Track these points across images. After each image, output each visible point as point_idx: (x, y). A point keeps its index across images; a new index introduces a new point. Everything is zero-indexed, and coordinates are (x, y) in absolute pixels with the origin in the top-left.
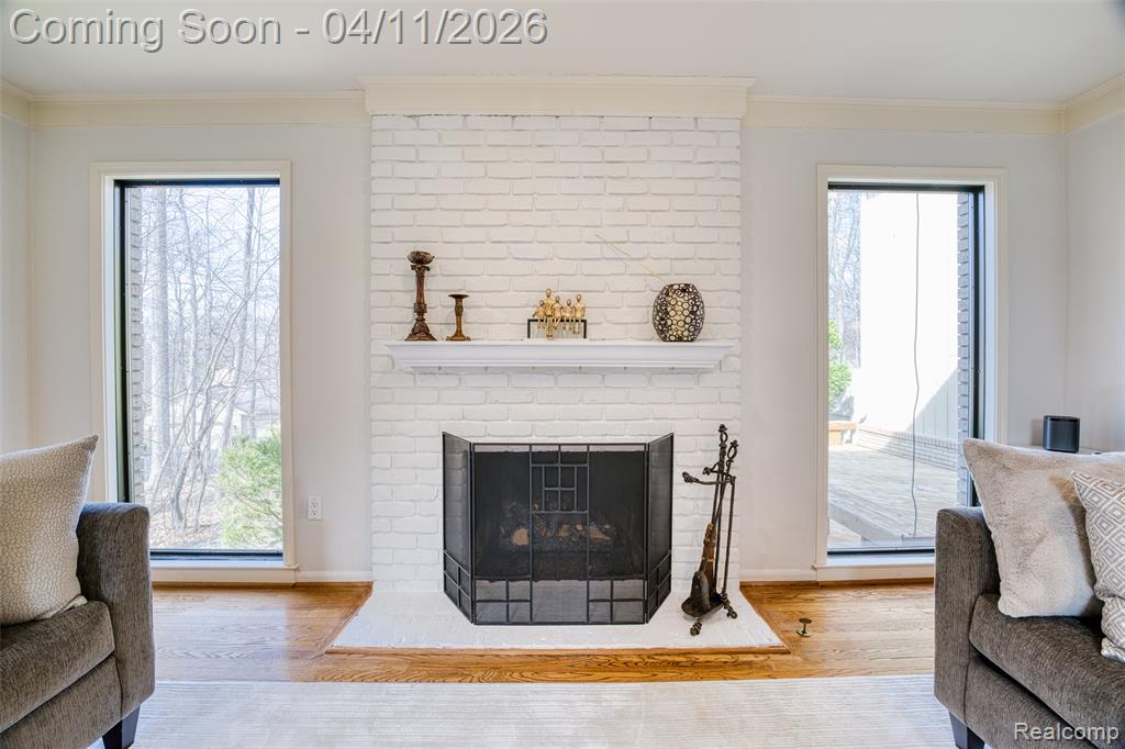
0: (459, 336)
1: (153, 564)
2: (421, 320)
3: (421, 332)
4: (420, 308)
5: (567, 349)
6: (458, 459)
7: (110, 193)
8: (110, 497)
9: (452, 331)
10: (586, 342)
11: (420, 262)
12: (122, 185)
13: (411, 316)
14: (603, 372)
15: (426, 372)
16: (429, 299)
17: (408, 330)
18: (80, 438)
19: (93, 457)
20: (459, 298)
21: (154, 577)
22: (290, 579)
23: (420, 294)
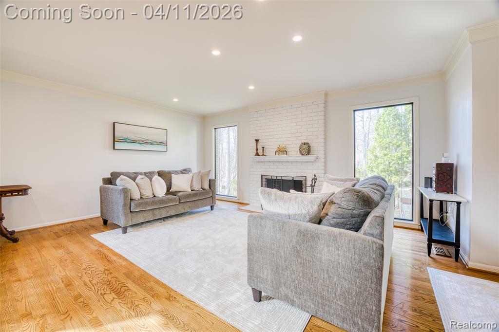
0: (263, 155)
1: (216, 196)
2: (257, 152)
3: (257, 154)
4: (257, 150)
5: (283, 157)
6: (264, 180)
7: (213, 130)
8: (213, 178)
9: (262, 154)
10: (287, 156)
11: (257, 141)
12: (215, 129)
13: (256, 151)
14: (292, 162)
15: (259, 162)
16: (258, 148)
17: (255, 154)
18: (209, 170)
19: (210, 172)
20: (263, 147)
21: (216, 198)
22: (238, 201)
23: (257, 147)
